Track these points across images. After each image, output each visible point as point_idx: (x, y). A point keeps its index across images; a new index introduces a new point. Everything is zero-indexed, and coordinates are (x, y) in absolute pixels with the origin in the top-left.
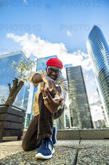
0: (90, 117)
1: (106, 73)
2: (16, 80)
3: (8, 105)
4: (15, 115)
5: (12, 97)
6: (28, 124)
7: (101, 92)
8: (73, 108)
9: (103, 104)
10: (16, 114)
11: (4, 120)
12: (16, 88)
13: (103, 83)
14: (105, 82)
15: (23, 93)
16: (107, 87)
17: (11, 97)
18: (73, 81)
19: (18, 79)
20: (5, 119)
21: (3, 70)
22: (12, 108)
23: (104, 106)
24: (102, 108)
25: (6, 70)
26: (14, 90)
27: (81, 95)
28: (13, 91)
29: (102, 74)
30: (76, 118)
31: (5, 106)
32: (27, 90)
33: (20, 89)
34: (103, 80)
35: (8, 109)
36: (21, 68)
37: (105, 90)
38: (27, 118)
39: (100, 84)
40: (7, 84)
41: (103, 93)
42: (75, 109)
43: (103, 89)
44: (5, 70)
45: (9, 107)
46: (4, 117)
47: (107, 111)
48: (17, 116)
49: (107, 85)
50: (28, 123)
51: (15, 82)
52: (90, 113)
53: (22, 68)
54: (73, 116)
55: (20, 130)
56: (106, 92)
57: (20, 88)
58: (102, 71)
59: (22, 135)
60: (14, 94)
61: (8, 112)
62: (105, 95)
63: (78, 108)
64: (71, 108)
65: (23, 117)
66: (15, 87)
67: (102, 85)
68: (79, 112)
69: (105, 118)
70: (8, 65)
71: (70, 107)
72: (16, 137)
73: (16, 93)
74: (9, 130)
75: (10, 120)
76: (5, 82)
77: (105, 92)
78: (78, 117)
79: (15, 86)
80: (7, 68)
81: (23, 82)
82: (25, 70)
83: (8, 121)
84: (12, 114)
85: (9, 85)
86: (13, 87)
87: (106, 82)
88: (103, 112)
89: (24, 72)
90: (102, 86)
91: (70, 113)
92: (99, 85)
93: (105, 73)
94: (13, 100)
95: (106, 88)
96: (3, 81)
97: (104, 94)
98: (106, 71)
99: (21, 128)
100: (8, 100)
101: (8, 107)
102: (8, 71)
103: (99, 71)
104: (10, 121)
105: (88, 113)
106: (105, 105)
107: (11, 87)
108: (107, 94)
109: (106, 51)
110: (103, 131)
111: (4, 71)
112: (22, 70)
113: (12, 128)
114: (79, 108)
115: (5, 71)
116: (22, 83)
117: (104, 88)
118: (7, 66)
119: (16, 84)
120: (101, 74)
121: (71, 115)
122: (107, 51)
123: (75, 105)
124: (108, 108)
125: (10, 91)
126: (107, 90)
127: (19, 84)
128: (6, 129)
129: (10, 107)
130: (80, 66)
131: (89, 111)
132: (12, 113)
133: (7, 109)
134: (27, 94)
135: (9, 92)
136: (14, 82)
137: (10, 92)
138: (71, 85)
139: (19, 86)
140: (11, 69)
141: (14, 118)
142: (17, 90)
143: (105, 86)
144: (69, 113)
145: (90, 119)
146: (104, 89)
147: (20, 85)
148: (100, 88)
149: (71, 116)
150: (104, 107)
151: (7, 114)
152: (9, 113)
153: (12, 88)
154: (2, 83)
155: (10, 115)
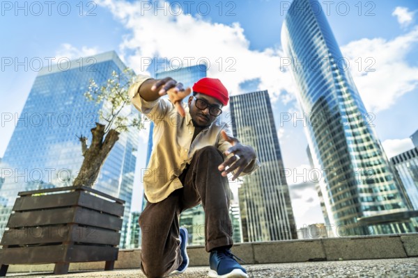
0: (291, 217)
1: (331, 109)
2: (98, 128)
3: (81, 186)
4: (99, 211)
5: (91, 169)
6: (134, 239)
7: (318, 157)
8: (248, 195)
9: (323, 185)
10: (101, 209)
11: (72, 223)
12: (101, 148)
13: (321, 133)
14: (327, 132)
15: (121, 161)
16: (331, 144)
17: (88, 168)
18: (247, 129)
19: (104, 126)
20: (73, 221)
21: (67, 103)
22: (91, 193)
23: (325, 189)
24: (320, 194)
25: (74, 101)
26: (94, 152)
27: (268, 165)
28: (93, 154)
29: (319, 112)
30: (257, 220)
31: (73, 191)
32: (130, 153)
33: (110, 149)
34: (322, 127)
35: (80, 197)
36: (112, 99)
37: (326, 152)
38: (133, 223)
39: (316, 135)
40: (78, 139)
41: (322, 159)
42: (253, 199)
43: (321, 148)
44: (71, 103)
45: (82, 192)
46: (72, 216)
47: (331, 203)
48: (103, 212)
49: (332, 139)
50: (134, 237)
51: (96, 132)
52: (289, 209)
53: (114, 99)
54: (247, 217)
55: (112, 246)
56: (330, 156)
57: (110, 147)
58: (320, 103)
59: (116, 259)
60: (96, 161)
61: (80, 203)
62: (327, 162)
63: (260, 197)
64: (241, 196)
65: (117, 217)
66: (97, 145)
67: (320, 138)
68: (263, 206)
69: (327, 219)
70: (78, 89)
71: (239, 194)
72: (103, 264)
73: (98, 159)
74: (83, 247)
75: (85, 223)
76: (73, 134)
77: (326, 156)
78: (260, 218)
79: (98, 142)
80: (75, 97)
81: (118, 133)
82: (122, 103)
83: (80, 225)
84: (90, 209)
85: (82, 140)
86: (92, 145)
87: (330, 132)
88: (323, 205)
89: (118, 108)
90: (319, 142)
91: (241, 210)
92: (313, 140)
93: (326, 109)
94: (92, 177)
95: (329, 146)
96: (68, 130)
97: (325, 161)
98: (329, 103)
99: (112, 243)
100: (80, 177)
101: (79, 193)
102: (79, 105)
103: (313, 104)
104: (86, 226)
105: (286, 209)
106: (327, 187)
107: (86, 146)
108: (333, 160)
109: (330, 55)
110: (307, 244)
111: (69, 106)
112: (113, 102)
113: (90, 241)
114: (262, 195)
115: (73, 105)
116: (114, 135)
117: (325, 145)
118: (77, 93)
119: (98, 136)
120: (317, 111)
121: (242, 214)
122: (332, 53)
123: (253, 189)
124: (333, 194)
125: (84, 155)
126: (331, 152)
127: (108, 137)
128: (76, 243)
129: (86, 192)
130: (266, 92)
131: (289, 204)
132: (90, 206)
133: (78, 196)
134: (130, 164)
135: (83, 158)
136: (93, 133)
137: (85, 158)
138: (244, 138)
139: (107, 142)
140: (86, 100)
141: (95, 219)
142: (102, 152)
143: (328, 142)
144: (238, 209)
145: (290, 222)
146: (324, 150)
147: (110, 139)
148: (314, 146)
149: (243, 217)
150: (325, 193)
151: (77, 208)
152: (83, 207)
153: (88, 147)
154: (65, 135)
155: (86, 211)
